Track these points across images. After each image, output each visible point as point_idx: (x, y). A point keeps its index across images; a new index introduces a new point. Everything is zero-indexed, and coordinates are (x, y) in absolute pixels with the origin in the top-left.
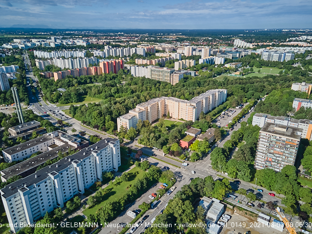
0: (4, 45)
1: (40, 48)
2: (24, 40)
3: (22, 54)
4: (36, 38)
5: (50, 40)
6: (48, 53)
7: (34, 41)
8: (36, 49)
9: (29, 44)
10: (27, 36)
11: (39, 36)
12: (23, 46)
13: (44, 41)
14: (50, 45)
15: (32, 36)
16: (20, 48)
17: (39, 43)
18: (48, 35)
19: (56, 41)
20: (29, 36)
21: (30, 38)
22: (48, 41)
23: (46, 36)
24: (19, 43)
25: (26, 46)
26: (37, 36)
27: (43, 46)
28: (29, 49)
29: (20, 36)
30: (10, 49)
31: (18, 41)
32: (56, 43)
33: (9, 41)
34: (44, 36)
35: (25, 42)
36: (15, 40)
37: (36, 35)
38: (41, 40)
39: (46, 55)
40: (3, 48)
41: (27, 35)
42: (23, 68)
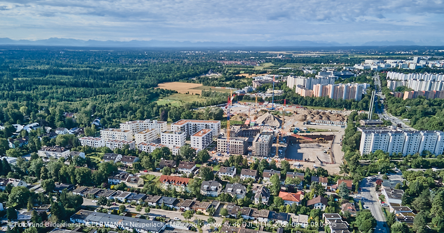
0: (356, 66)
1: (395, 70)
2: (378, 61)
3: (373, 75)
4: (392, 59)
5: (411, 61)
6: (404, 75)
7: (389, 62)
8: (390, 70)
9: (383, 66)
10: (382, 57)
11: (397, 56)
12: (376, 67)
13: (402, 62)
14: (408, 67)
15: (387, 57)
16: (372, 69)
17: (395, 65)
18: (411, 54)
19: (418, 62)
20: (384, 56)
21: (385, 59)
22: (407, 62)
23: (406, 56)
24: (372, 64)
25: (379, 67)
26: (394, 56)
27: (399, 68)
28: (382, 71)
29: (373, 56)
30: (361, 70)
31: (370, 61)
32: (418, 65)
33: (360, 61)
34: (403, 56)
35: (379, 63)
36: (367, 61)
37: (392, 54)
38: (398, 61)
39: (400, 76)
40: (354, 69)
41: (380, 55)
42: (373, 87)
